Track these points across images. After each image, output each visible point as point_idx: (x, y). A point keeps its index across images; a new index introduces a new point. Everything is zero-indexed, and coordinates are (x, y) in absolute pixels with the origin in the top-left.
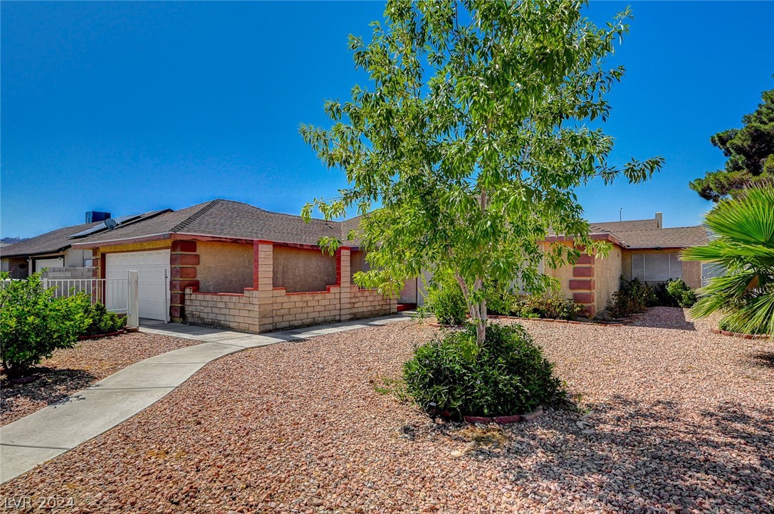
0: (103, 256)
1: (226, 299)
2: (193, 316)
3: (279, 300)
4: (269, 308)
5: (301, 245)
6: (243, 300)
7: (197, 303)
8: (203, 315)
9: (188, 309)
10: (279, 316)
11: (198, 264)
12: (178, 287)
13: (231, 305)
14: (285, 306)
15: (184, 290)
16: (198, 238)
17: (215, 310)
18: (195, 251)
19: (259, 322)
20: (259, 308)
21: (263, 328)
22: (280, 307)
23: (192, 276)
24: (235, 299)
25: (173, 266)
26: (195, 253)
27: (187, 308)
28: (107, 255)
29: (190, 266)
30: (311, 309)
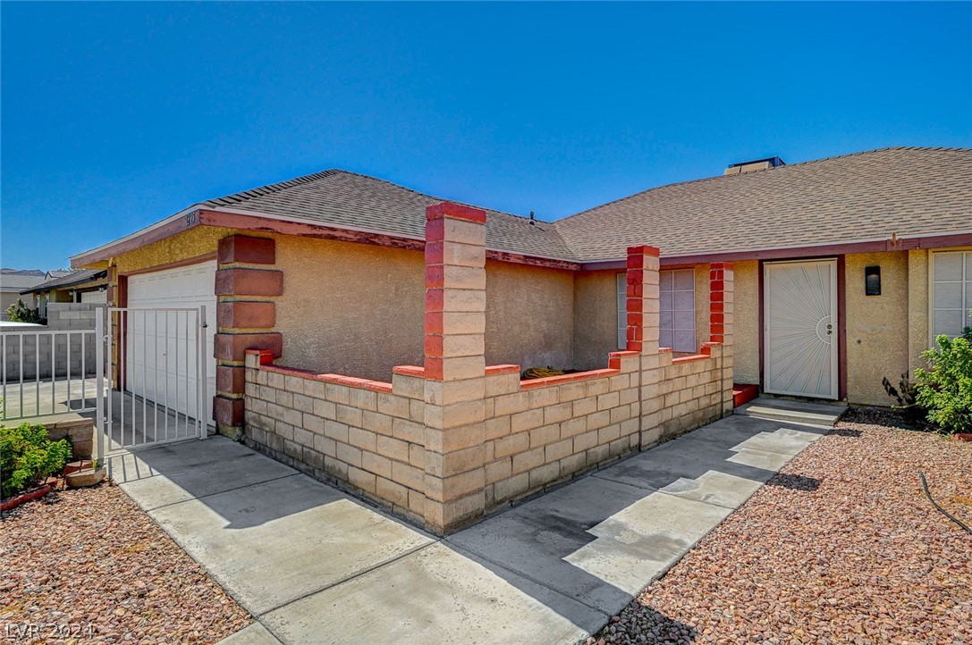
0: (123, 280)
1: (339, 394)
2: (262, 426)
3: (504, 406)
4: (475, 436)
5: (505, 254)
6: (390, 406)
7: (270, 395)
8: (283, 430)
9: (253, 407)
10: (503, 459)
11: (280, 293)
12: (229, 350)
13: (353, 416)
14: (519, 423)
15: (244, 360)
16: (277, 227)
17: (311, 423)
18: (273, 262)
19: (445, 491)
20: (446, 441)
21: (458, 512)
22: (506, 430)
23: (263, 322)
24: (362, 398)
25: (222, 299)
26: (272, 267)
27: (249, 405)
28: (130, 279)
29: (259, 298)
30: (579, 426)
